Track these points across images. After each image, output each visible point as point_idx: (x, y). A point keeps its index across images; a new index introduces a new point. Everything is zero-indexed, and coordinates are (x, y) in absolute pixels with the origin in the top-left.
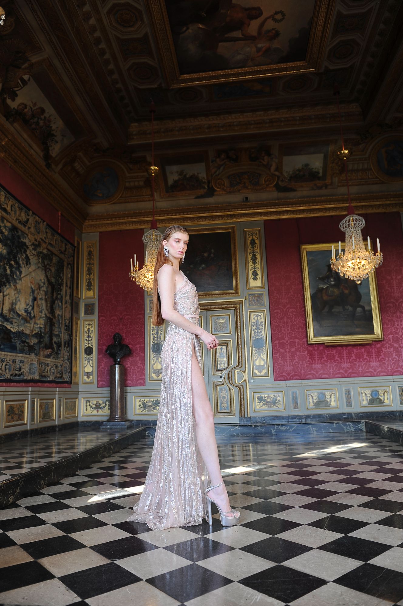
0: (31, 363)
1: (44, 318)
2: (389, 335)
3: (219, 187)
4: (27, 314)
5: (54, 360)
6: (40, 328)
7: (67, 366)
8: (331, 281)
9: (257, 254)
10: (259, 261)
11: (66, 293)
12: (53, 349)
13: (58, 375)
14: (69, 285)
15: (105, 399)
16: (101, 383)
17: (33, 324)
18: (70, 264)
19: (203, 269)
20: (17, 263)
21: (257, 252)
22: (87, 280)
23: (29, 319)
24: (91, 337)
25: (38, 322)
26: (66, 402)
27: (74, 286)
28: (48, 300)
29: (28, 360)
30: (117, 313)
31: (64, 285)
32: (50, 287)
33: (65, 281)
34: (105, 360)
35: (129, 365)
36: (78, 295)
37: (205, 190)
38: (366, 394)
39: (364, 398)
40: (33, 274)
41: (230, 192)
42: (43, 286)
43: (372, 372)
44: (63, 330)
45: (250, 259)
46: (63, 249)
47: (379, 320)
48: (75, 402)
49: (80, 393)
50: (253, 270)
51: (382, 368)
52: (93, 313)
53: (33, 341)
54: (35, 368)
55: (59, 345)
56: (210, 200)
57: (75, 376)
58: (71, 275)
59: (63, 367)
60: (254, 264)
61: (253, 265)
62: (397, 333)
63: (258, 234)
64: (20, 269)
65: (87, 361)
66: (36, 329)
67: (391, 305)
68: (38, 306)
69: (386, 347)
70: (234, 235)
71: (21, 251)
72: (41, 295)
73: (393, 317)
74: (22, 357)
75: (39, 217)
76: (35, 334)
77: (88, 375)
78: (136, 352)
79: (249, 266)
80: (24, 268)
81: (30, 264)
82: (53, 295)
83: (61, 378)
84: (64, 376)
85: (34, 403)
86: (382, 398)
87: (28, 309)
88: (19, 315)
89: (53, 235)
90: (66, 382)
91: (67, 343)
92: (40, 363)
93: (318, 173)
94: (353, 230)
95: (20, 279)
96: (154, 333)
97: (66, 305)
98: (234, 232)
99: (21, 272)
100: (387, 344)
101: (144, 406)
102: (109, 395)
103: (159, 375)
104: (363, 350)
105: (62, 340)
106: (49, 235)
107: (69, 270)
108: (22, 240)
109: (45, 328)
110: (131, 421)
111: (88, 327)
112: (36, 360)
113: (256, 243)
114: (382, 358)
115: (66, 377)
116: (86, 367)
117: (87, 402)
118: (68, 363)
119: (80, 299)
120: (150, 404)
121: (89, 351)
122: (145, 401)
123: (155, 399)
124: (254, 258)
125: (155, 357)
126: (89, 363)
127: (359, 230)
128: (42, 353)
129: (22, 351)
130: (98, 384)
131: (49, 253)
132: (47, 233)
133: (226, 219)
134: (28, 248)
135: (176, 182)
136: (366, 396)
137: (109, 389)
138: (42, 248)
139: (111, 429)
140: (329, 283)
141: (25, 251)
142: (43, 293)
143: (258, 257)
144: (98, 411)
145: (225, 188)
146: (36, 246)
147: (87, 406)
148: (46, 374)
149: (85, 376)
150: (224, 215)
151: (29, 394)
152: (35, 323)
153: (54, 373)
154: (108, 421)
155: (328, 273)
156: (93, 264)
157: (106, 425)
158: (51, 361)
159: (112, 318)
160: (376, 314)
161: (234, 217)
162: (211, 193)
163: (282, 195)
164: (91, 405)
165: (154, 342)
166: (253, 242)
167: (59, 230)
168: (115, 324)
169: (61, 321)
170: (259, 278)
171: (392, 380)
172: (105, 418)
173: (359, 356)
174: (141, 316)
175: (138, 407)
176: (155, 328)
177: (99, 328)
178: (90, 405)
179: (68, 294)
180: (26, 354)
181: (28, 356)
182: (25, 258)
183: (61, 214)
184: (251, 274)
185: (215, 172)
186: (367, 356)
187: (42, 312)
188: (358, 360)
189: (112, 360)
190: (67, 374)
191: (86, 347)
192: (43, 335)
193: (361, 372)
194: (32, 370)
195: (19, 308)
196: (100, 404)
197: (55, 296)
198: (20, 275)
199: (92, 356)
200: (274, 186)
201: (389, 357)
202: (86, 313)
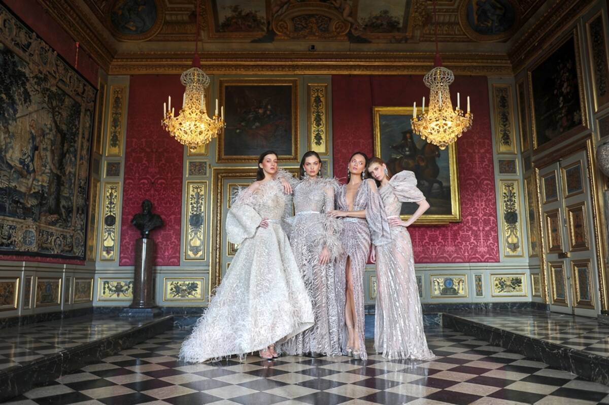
0: (26, 231)
1: (49, 175)
2: (467, 216)
3: (281, 30)
4: (24, 166)
5: (61, 229)
6: (42, 186)
7: (80, 238)
8: (406, 151)
9: (321, 114)
10: (324, 122)
11: (82, 146)
12: (60, 215)
13: (67, 248)
14: (86, 136)
15: (129, 280)
16: (124, 260)
17: (31, 180)
18: (89, 110)
19: (257, 127)
20: (10, 97)
21: (322, 113)
22: (111, 133)
23: (25, 173)
24: (113, 204)
25: (40, 178)
26: (76, 283)
27: (93, 138)
28: (55, 151)
29: (22, 226)
30: (148, 176)
31: (80, 136)
32: (59, 135)
33: (81, 130)
34: (130, 232)
35: (160, 240)
36: (99, 150)
37: (264, 33)
38: (438, 283)
39: (437, 287)
40: (35, 116)
41: (294, 38)
42: (49, 134)
43: (447, 258)
44: (76, 193)
45: (313, 119)
46: (80, 90)
47: (457, 198)
48: (90, 283)
49: (96, 272)
50: (316, 133)
51: (458, 254)
52: (117, 174)
53: (31, 202)
54: (33, 236)
55: (69, 211)
56: (269, 46)
57: (91, 251)
58: (90, 126)
59: (74, 238)
60: (318, 126)
61: (316, 127)
62: (476, 215)
63: (324, 91)
64: (15, 105)
65: (107, 233)
66: (36, 187)
68: (41, 158)
69: (464, 230)
70: (296, 90)
71: (17, 82)
72: (46, 144)
73: (473, 195)
74: (13, 221)
75: (46, 43)
76: (34, 193)
77: (108, 250)
78: (170, 224)
79: (312, 128)
80: (21, 106)
81: (30, 101)
82: (63, 146)
83: (70, 251)
84: (75, 250)
85: (30, 282)
87: (24, 160)
88: (10, 167)
89: (66, 70)
90: (77, 258)
91: (80, 209)
92: (40, 231)
93: (398, 23)
94: (439, 84)
95: (15, 120)
96: (193, 201)
97: (81, 161)
98: (296, 86)
99: (16, 111)
100: (465, 227)
101: (177, 290)
102: (132, 275)
103: (198, 253)
104: (438, 233)
105: (74, 204)
106: (61, 69)
107: (88, 119)
108: (19, 68)
109: (50, 186)
110: (160, 308)
111: (110, 191)
112: (34, 227)
113: (321, 102)
114: (459, 242)
115: (78, 252)
116: (106, 240)
117: (105, 284)
118: (81, 234)
119: (101, 156)
120: (184, 288)
121: (110, 221)
122: (179, 284)
123: (191, 282)
124: (318, 119)
125: (193, 231)
126: (109, 237)
127: (446, 86)
128: (43, 218)
129: (13, 214)
130: (120, 262)
131: (60, 92)
132: (57, 65)
133: (287, 70)
134: (28, 80)
135: (228, 19)
136: (439, 285)
137: (132, 268)
138: (49, 84)
139: (133, 317)
140: (403, 153)
141: (24, 84)
142: (49, 142)
143: (323, 118)
144: (118, 295)
145: (288, 33)
146: (41, 79)
147: (104, 288)
148: (49, 245)
149: (104, 251)
150: (286, 66)
151: (22, 270)
152: (34, 179)
153: (60, 245)
154: (130, 307)
155: (403, 142)
156: (120, 114)
157: (127, 312)
158: (57, 230)
159: (142, 181)
160: (455, 192)
161: (298, 68)
162: (271, 36)
163: (354, 46)
164: (110, 287)
165: (193, 213)
166: (318, 100)
167: (76, 66)
168: (145, 189)
169: (73, 181)
170: (322, 143)
171: (469, 268)
172: (128, 304)
173: (433, 239)
174: (178, 181)
175: (169, 291)
176: (194, 196)
177: (125, 193)
178: (108, 287)
179: (85, 147)
180: (18, 218)
181: (23, 221)
182: (23, 92)
183: (79, 45)
184: (314, 137)
185: (277, 12)
186: (442, 239)
187: (45, 166)
188: (431, 243)
189: (139, 232)
190: (80, 247)
191: (106, 216)
192: (46, 195)
193: (434, 257)
194: (27, 239)
195: (11, 157)
196: (122, 287)
197: (65, 148)
198: (15, 115)
199: (114, 227)
200: (346, 35)
201: (466, 242)
202: (109, 174)
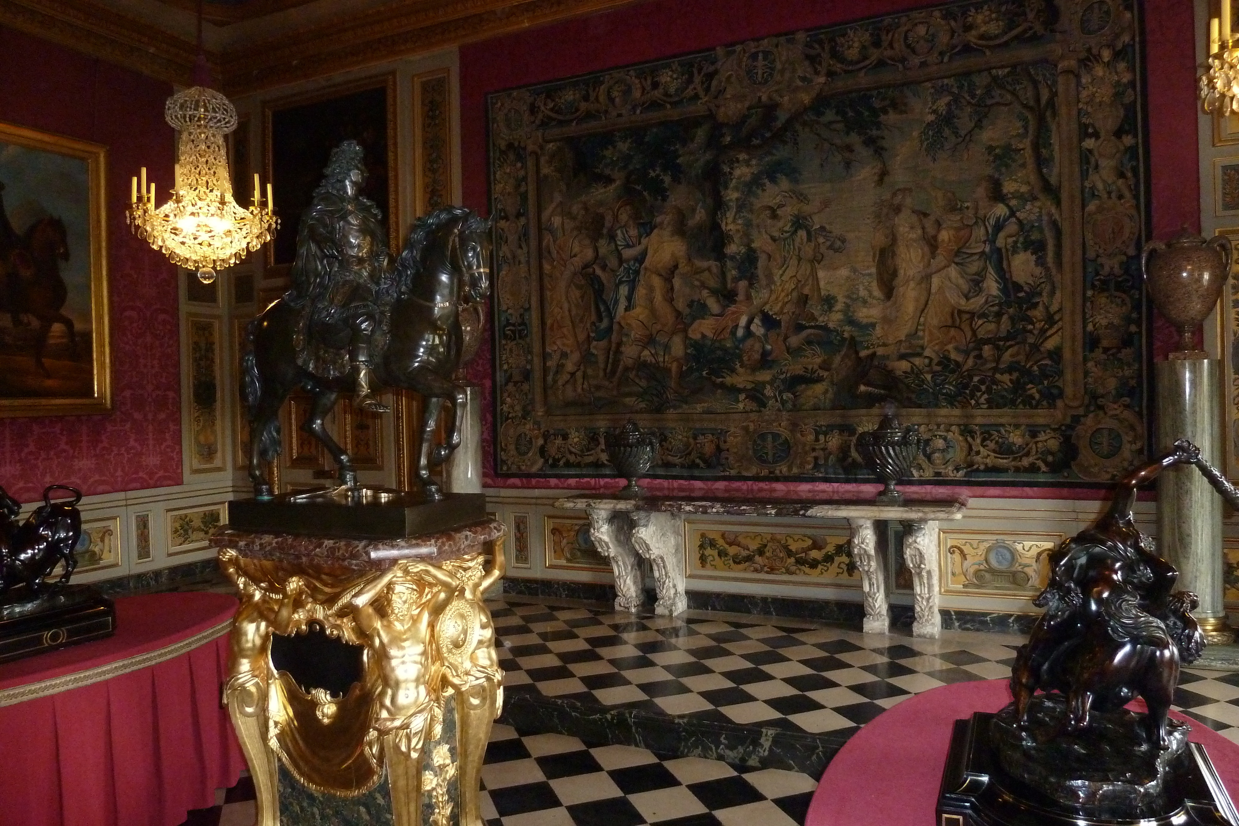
43: (77, 484)
47: (108, 361)
51: (102, 475)
62: (142, 387)
67: (134, 314)
69: (114, 420)
73: (136, 344)
86: (97, 549)
100: (118, 413)
104: (58, 429)
114: (104, 448)
160: (103, 346)
171: (124, 503)
173: (46, 444)
186: (67, 444)
188: (43, 455)
201: (119, 446)
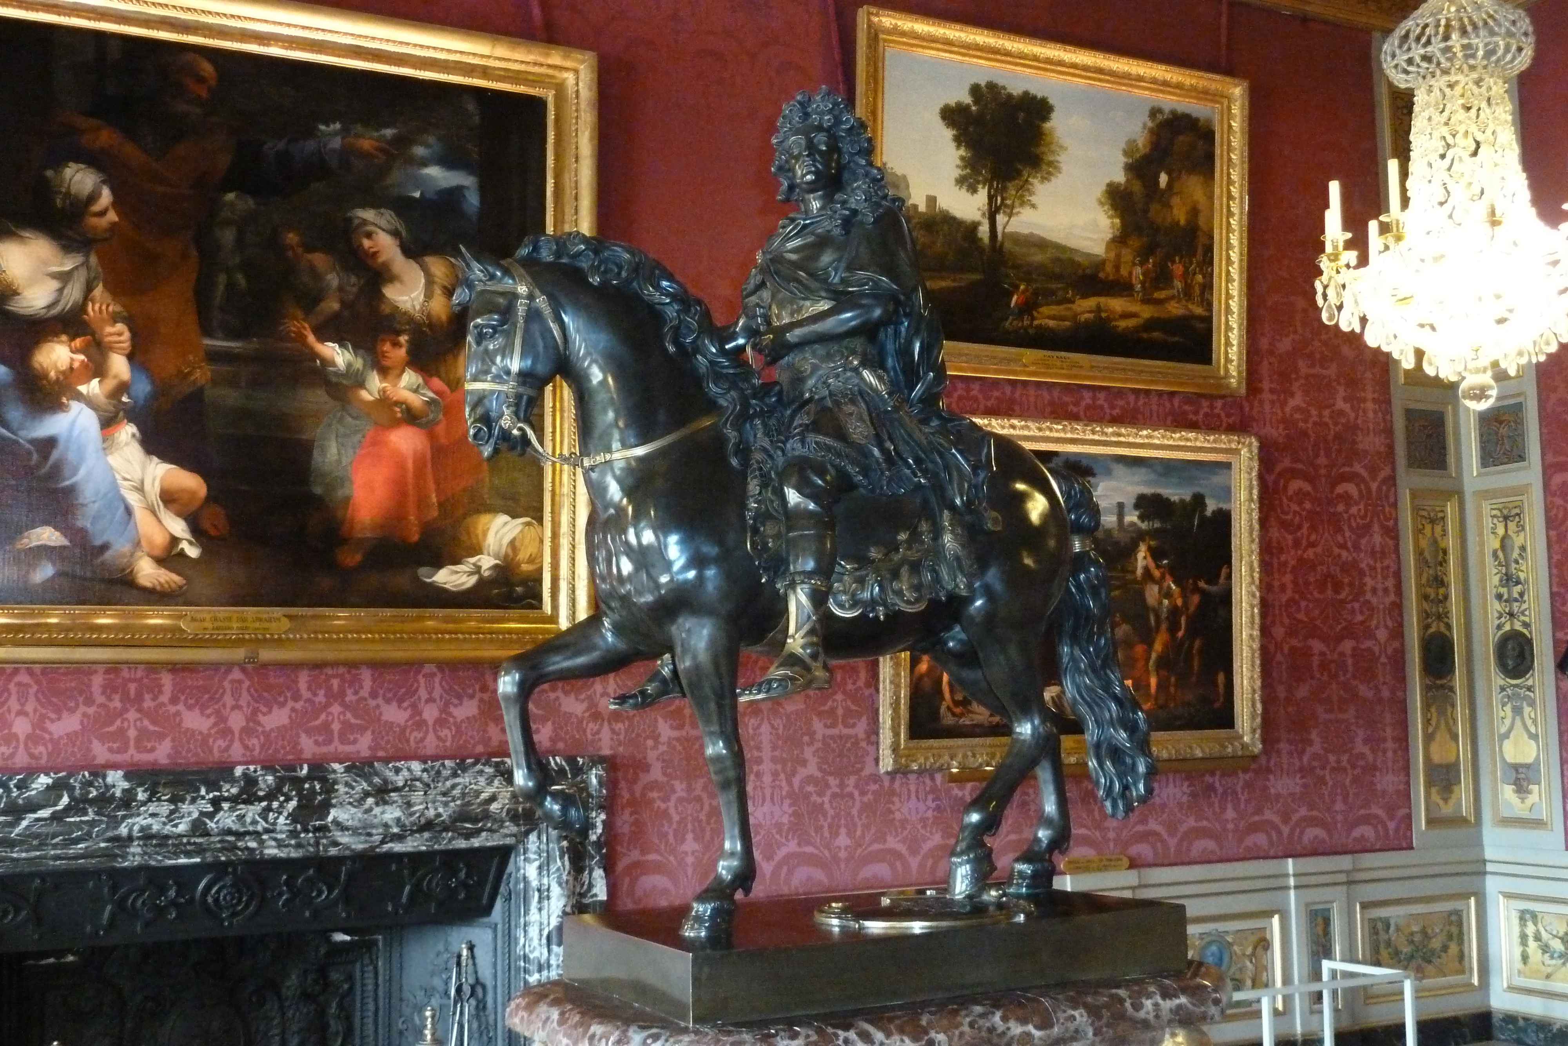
24: (1518, 582)
48: (1461, 915)
49: (1489, 868)
52: (1518, 454)
57: (1447, 785)
65: (1508, 708)
77: (1520, 777)
111: (1501, 530)
117: (1522, 920)
121: (1515, 655)
126: (1518, 718)
147: (1524, 938)
149: (1504, 782)
164: (1545, 935)
177: (1553, 533)
178: (1538, 938)
191: (1500, 633)
199: (1530, 683)
202: (1489, 458)
